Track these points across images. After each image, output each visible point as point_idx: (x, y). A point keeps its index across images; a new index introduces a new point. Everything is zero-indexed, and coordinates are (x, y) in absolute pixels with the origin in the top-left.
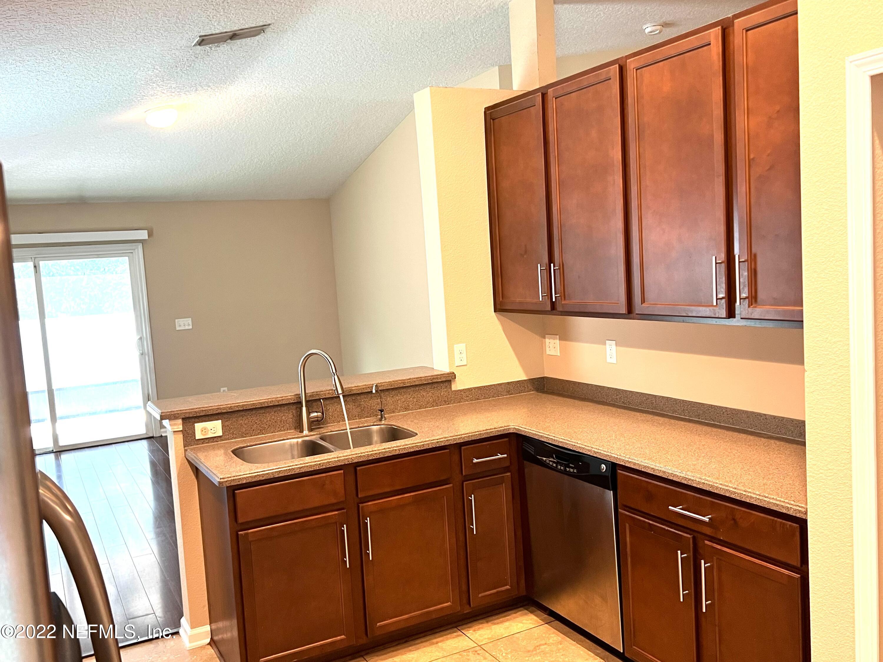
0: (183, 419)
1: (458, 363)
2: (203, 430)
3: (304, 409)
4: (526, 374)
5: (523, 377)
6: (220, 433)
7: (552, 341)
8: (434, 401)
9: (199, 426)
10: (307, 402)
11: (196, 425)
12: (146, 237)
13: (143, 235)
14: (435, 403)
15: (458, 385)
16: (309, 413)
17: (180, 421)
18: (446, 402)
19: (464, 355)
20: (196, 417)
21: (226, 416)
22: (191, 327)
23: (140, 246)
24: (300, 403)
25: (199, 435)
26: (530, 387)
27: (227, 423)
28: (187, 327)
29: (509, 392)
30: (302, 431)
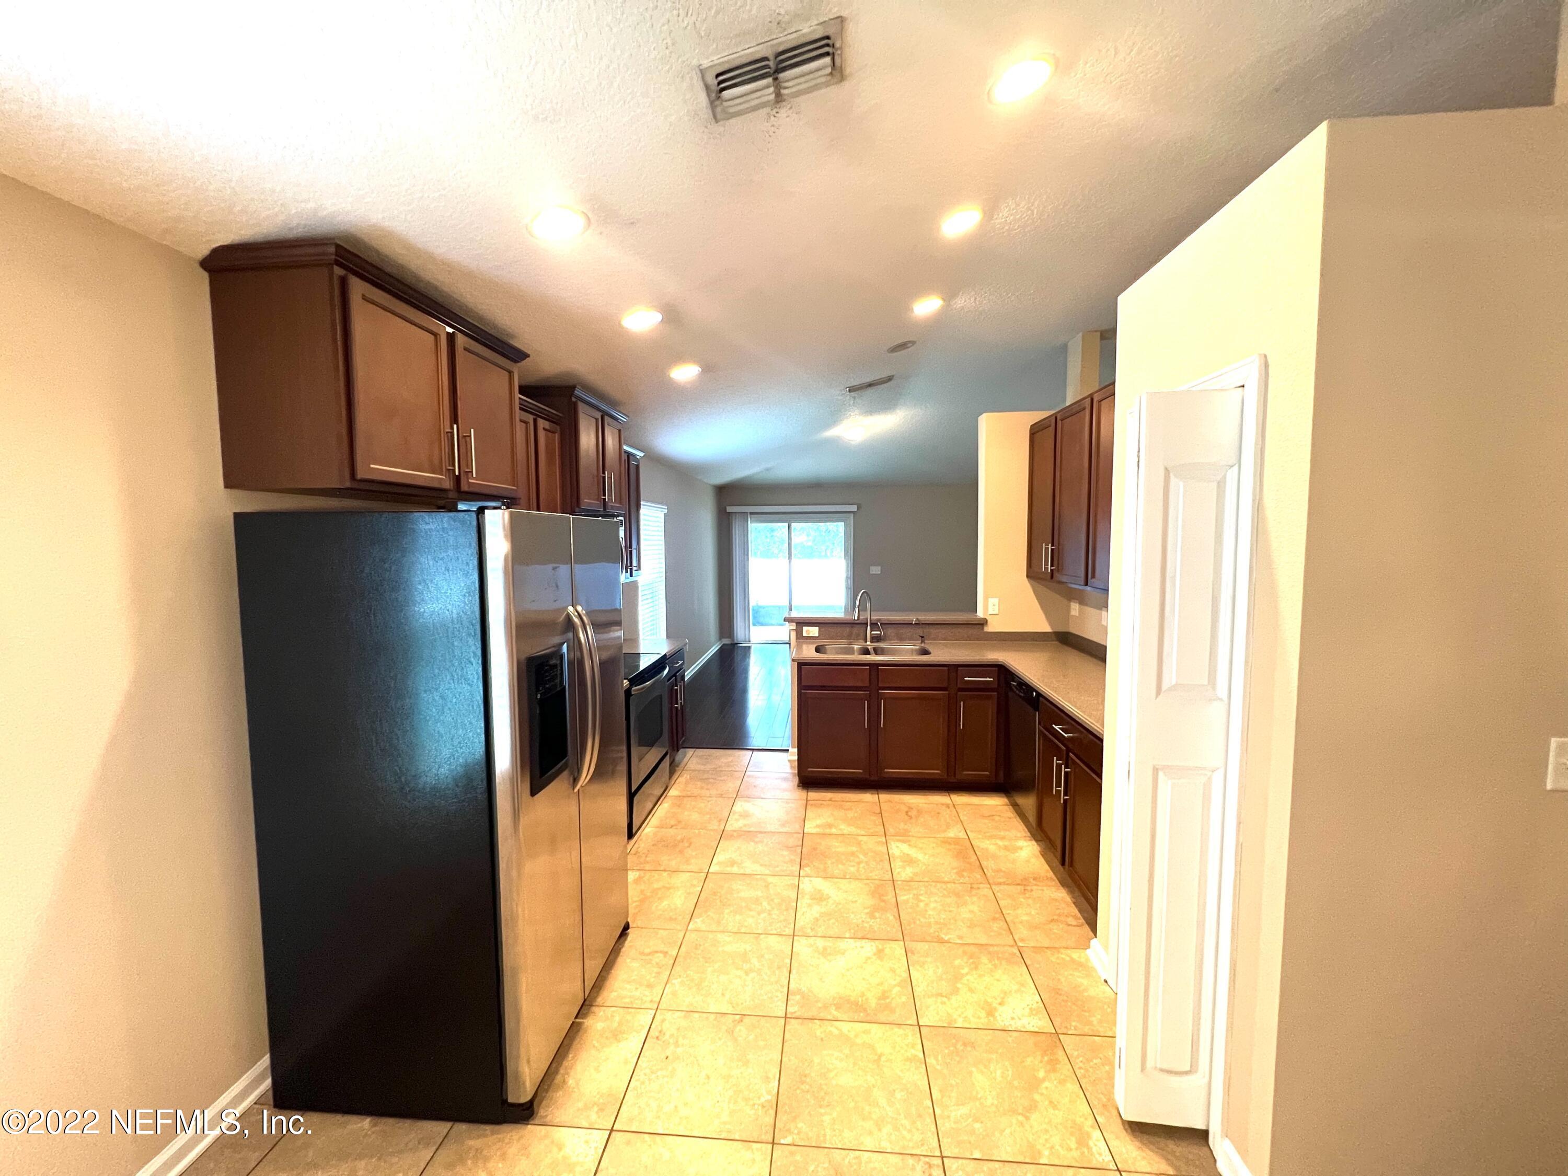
0: (797, 623)
1: (990, 612)
2: (807, 631)
3: (869, 628)
4: (1052, 629)
5: (1048, 629)
6: (817, 635)
7: (1074, 604)
8: (968, 637)
9: (805, 629)
10: (871, 624)
11: (804, 627)
12: (856, 510)
13: (854, 508)
14: (969, 638)
15: (989, 629)
16: (871, 631)
17: (794, 624)
18: (978, 639)
19: (997, 607)
20: (804, 623)
21: (822, 625)
22: (879, 573)
23: (852, 516)
24: (867, 624)
25: (805, 634)
26: (1055, 639)
27: (822, 630)
28: (877, 573)
29: (1033, 640)
30: (866, 642)
